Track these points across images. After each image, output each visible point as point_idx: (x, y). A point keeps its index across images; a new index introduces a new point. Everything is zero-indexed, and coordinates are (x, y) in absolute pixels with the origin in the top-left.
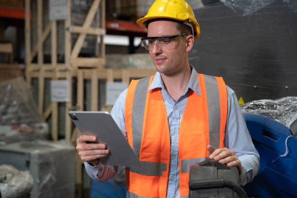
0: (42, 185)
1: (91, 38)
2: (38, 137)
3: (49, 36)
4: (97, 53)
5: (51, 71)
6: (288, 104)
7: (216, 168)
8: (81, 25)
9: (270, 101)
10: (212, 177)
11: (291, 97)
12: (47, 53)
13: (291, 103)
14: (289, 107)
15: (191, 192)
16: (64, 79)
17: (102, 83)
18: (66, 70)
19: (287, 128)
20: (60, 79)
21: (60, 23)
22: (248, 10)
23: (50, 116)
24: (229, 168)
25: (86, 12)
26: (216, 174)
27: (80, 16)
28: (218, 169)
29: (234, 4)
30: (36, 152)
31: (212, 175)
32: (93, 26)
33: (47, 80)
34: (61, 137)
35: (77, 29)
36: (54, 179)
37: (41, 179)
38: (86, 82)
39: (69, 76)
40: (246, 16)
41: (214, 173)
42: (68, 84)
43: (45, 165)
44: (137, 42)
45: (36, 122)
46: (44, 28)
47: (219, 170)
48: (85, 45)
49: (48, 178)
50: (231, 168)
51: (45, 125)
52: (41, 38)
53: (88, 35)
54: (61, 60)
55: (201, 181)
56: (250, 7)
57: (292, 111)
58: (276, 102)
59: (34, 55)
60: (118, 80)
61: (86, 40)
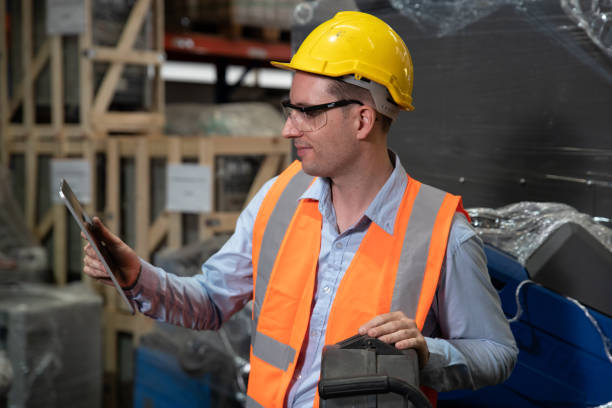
0: (32, 378)
1: (134, 71)
2: (25, 277)
3: (46, 68)
4: (148, 102)
5: (53, 139)
6: (523, 216)
7: (373, 353)
8: (113, 44)
9: (487, 210)
10: (365, 373)
11: (528, 204)
12: (42, 101)
13: (527, 214)
14: (524, 223)
15: (324, 402)
16: (79, 156)
17: (158, 165)
18: (82, 139)
19: (519, 265)
20: (71, 156)
21: (69, 41)
22: (447, 25)
23: (50, 234)
24: (399, 352)
25: (123, 17)
26: (373, 365)
27: (112, 26)
28: (377, 354)
29: (419, 14)
30: (21, 308)
31: (364, 368)
32: (139, 46)
33: (44, 159)
34: (74, 277)
35: (104, 54)
36: (58, 363)
37: (31, 364)
38: (125, 162)
39: (89, 150)
40: (443, 38)
41: (369, 363)
42: (86, 166)
43: (38, 336)
44: (233, 75)
45: (20, 246)
46: (35, 51)
47: (380, 357)
48: (123, 86)
49: (45, 362)
50: (404, 352)
51: (39, 253)
52: (30, 70)
53: (128, 66)
54: (72, 117)
55: (342, 381)
56: (451, 19)
57: (531, 232)
58: (500, 212)
59: (15, 105)
60: (190, 160)
61: (125, 76)
